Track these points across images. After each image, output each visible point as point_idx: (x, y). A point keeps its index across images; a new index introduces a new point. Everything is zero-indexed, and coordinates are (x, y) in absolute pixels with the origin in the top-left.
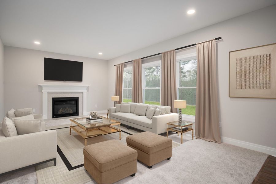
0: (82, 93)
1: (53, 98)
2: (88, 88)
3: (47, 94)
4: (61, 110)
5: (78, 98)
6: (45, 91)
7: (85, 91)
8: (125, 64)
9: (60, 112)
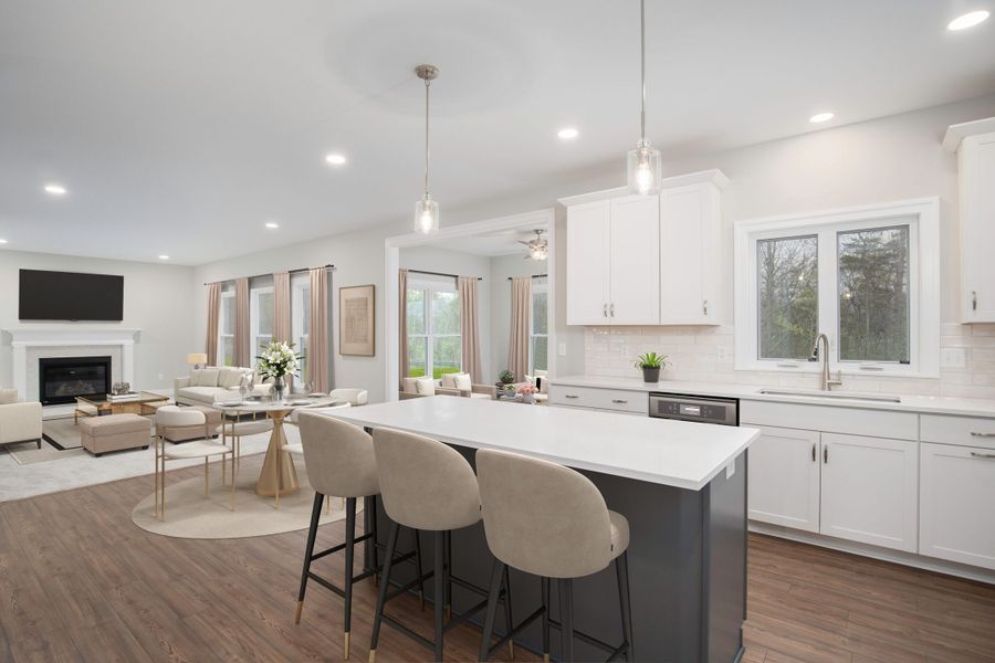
0: (121, 346)
1: (41, 360)
2: (137, 336)
3: (24, 351)
4: (62, 388)
5: (110, 357)
6: (19, 345)
7: (128, 343)
8: (224, 286)
9: (60, 392)
